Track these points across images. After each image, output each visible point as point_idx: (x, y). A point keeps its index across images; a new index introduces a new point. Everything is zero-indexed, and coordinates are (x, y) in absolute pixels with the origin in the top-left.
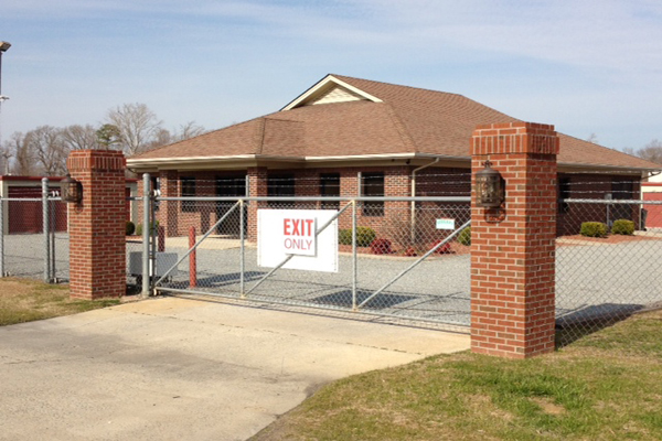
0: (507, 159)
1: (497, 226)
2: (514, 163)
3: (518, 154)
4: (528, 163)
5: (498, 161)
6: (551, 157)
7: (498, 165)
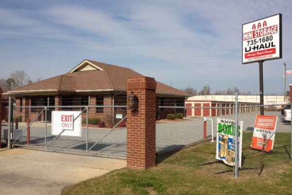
0: (139, 91)
1: (136, 117)
2: (141, 92)
3: (143, 89)
4: (146, 92)
5: (136, 92)
6: (154, 90)
7: (136, 93)
